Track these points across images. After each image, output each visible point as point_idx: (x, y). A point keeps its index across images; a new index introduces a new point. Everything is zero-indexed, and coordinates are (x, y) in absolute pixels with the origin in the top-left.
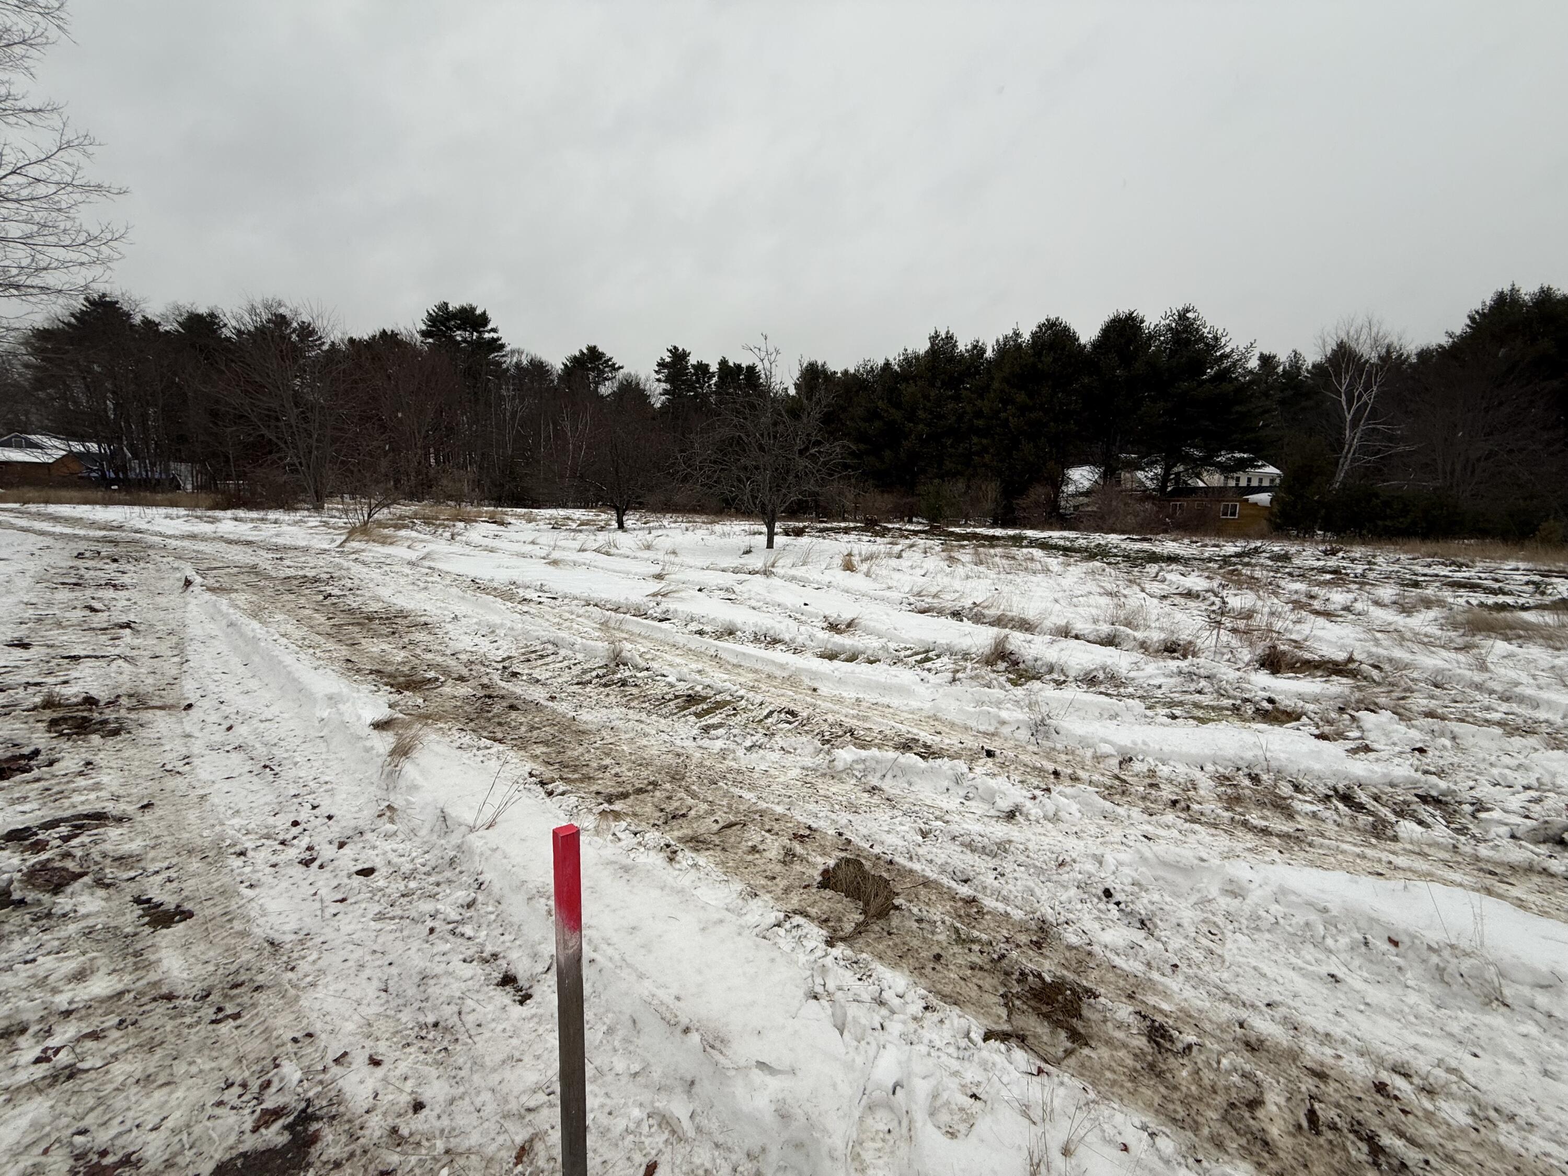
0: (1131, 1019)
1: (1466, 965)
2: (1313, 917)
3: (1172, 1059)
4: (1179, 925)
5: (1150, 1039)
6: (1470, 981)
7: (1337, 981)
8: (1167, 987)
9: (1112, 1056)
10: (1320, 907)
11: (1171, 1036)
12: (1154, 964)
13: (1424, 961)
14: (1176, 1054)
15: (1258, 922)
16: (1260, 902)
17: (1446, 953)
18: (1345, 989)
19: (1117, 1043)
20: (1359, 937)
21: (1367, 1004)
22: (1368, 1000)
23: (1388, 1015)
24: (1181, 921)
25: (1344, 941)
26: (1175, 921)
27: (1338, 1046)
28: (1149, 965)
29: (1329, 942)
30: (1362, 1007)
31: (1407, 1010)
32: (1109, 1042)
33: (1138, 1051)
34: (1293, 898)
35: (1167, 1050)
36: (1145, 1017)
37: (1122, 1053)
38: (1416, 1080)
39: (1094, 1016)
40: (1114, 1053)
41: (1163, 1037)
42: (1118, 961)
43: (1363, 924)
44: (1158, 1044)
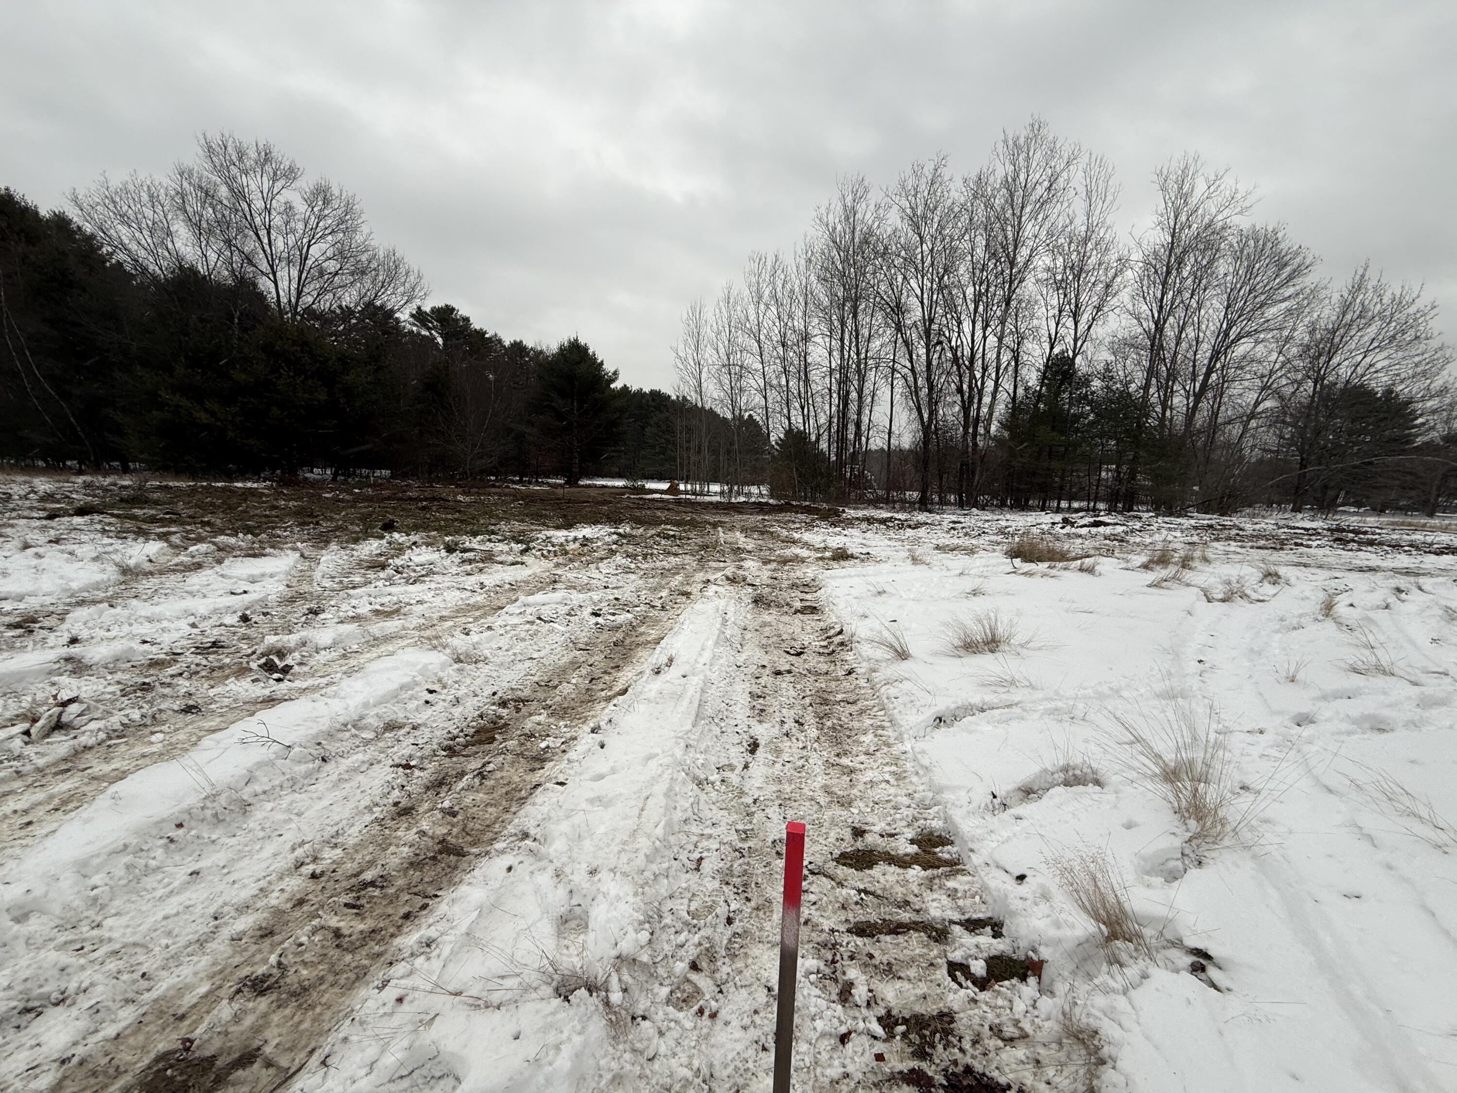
0: (236, 1006)
1: (223, 800)
2: (127, 859)
3: (288, 980)
4: (63, 970)
5: (262, 993)
6: (232, 807)
7: (198, 873)
8: (174, 986)
9: (277, 1026)
10: (121, 847)
11: (263, 975)
12: (130, 995)
13: (203, 820)
14: (283, 976)
15: (100, 901)
16: (76, 889)
17: (209, 804)
18: (206, 872)
19: (261, 1022)
20: (165, 841)
21: (224, 867)
22: (222, 865)
23: (239, 859)
24: (59, 966)
25: (159, 853)
26: (55, 972)
27: (272, 887)
28: (128, 1001)
29: (153, 863)
30: (226, 871)
31: (240, 847)
32: (257, 1030)
33: (275, 1004)
34: (97, 861)
35: (277, 982)
36: (239, 991)
37: (276, 1018)
38: (307, 860)
39: (216, 1044)
40: (273, 1024)
41: (263, 982)
42: (110, 1030)
43: (154, 832)
44: (268, 988)
